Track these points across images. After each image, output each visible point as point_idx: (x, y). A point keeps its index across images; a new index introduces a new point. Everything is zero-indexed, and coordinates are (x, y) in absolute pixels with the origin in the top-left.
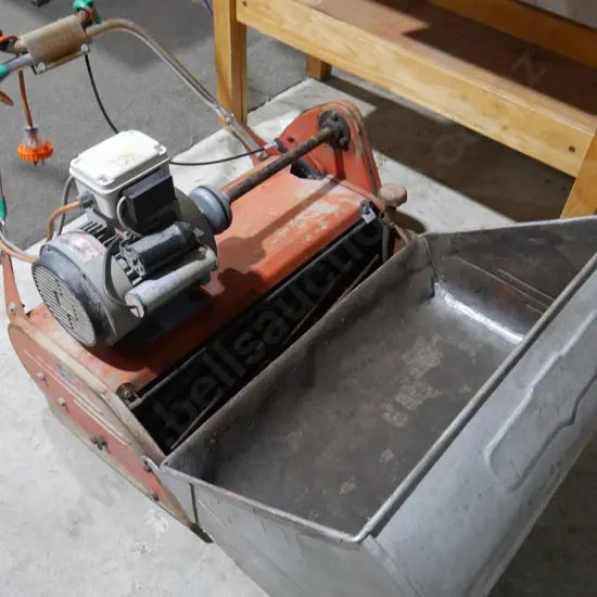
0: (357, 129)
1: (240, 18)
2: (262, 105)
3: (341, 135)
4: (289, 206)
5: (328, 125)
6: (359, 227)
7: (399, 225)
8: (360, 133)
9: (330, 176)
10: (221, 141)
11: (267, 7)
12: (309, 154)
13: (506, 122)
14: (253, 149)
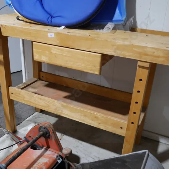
0: (52, 131)
1: (11, 98)
2: (21, 123)
3: (47, 134)
4: (31, 162)
5: (42, 131)
6: (57, 165)
7: (71, 162)
8: (53, 132)
9: (45, 148)
10: (7, 137)
11: (20, 94)
12: (37, 141)
13: (99, 122)
14: (18, 142)
